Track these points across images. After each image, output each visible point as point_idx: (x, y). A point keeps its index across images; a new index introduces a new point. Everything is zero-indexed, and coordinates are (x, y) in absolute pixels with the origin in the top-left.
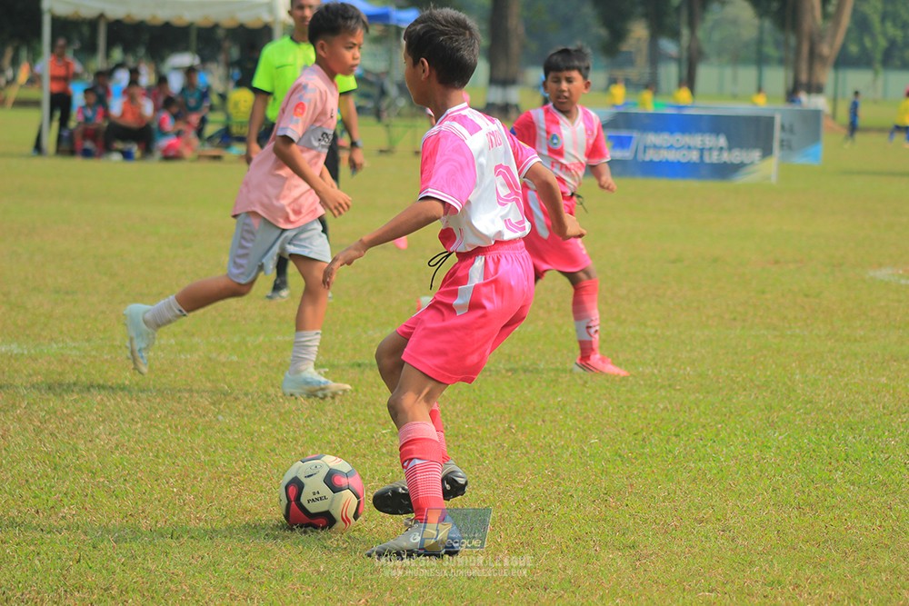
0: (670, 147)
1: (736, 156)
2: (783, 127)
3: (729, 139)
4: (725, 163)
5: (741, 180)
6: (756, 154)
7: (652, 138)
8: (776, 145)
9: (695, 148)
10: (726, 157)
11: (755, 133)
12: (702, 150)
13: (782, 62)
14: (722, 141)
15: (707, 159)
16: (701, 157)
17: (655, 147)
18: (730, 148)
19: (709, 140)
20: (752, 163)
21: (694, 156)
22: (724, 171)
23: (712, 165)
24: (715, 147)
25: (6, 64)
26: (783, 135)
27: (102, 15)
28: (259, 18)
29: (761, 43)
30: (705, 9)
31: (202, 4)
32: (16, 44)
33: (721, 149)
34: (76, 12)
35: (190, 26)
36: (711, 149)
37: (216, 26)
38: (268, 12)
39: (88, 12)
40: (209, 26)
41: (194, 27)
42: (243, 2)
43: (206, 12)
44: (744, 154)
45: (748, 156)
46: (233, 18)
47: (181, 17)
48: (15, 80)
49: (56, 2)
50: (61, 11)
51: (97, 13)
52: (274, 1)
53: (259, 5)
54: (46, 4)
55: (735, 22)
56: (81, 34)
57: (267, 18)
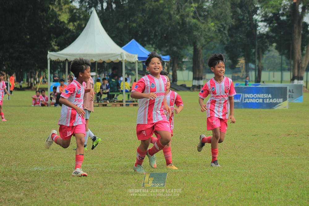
0: (253, 98)
1: (275, 101)
2: (290, 91)
3: (272, 95)
5: (277, 108)
6: (281, 100)
7: (247, 95)
8: (288, 96)
9: (261, 98)
10: (271, 101)
11: (281, 93)
12: (263, 99)
13: (289, 70)
14: (270, 96)
15: (265, 102)
16: (263, 101)
17: (248, 98)
18: (273, 98)
19: (266, 96)
20: (280, 103)
21: (261, 101)
22: (271, 106)
23: (267, 103)
24: (267, 98)
25: (37, 76)
26: (290, 93)
27: (67, 59)
28: (118, 59)
29: (282, 63)
30: (263, 53)
31: (99, 55)
32: (39, 70)
33: (270, 98)
34: (58, 58)
35: (95, 62)
36: (266, 98)
37: (104, 62)
38: (120, 57)
39: (62, 59)
40: (101, 62)
41: (96, 62)
42: (112, 54)
43: (100, 58)
44: (277, 99)
45: (278, 101)
46: (109, 59)
47: (92, 59)
48: (39, 82)
49: (52, 56)
50: (53, 59)
51: (65, 59)
52: (122, 53)
53: (118, 55)
54: (48, 57)
55: (273, 57)
56: (60, 66)
57: (120, 59)
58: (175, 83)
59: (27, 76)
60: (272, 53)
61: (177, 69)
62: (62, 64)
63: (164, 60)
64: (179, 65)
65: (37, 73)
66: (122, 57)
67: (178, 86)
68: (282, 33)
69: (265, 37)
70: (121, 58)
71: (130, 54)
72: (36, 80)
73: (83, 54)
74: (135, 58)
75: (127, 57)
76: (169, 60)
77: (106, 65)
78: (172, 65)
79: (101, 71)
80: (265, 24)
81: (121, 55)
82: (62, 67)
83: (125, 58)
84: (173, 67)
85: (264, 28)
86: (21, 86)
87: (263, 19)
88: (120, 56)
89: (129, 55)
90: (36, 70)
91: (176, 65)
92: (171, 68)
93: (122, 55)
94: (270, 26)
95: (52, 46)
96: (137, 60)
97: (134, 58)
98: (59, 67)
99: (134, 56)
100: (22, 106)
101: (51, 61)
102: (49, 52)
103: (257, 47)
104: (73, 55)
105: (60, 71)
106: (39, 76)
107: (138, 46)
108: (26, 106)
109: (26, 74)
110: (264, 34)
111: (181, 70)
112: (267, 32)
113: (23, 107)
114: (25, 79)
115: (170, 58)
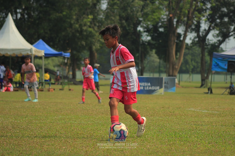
1: (153, 88)
2: (165, 83)
3: (151, 84)
4: (150, 89)
5: (155, 94)
6: (158, 88)
8: (163, 85)
9: (142, 86)
10: (150, 88)
11: (158, 82)
12: (144, 87)
13: (165, 72)
14: (149, 84)
15: (145, 89)
16: (144, 88)
18: (151, 86)
19: (146, 84)
20: (157, 90)
21: (142, 88)
22: (150, 92)
23: (147, 90)
26: (165, 84)
28: (27, 53)
29: (160, 67)
30: (145, 57)
31: (13, 50)
33: (149, 86)
35: (10, 56)
36: (146, 86)
40: (15, 56)
42: (23, 49)
43: (13, 52)
44: (155, 87)
45: (156, 88)
46: (21, 54)
47: (7, 54)
53: (28, 50)
55: (153, 61)
57: (30, 53)
58: (74, 79)
60: (152, 58)
63: (66, 57)
66: (32, 52)
68: (160, 41)
69: (146, 44)
71: (38, 50)
75: (35, 52)
76: (69, 57)
80: (147, 34)
81: (31, 50)
83: (34, 53)
84: (73, 67)
85: (146, 36)
87: (146, 30)
89: (37, 51)
94: (151, 36)
96: (44, 54)
97: (41, 53)
103: (140, 52)
107: (44, 45)
110: (146, 42)
112: (149, 40)
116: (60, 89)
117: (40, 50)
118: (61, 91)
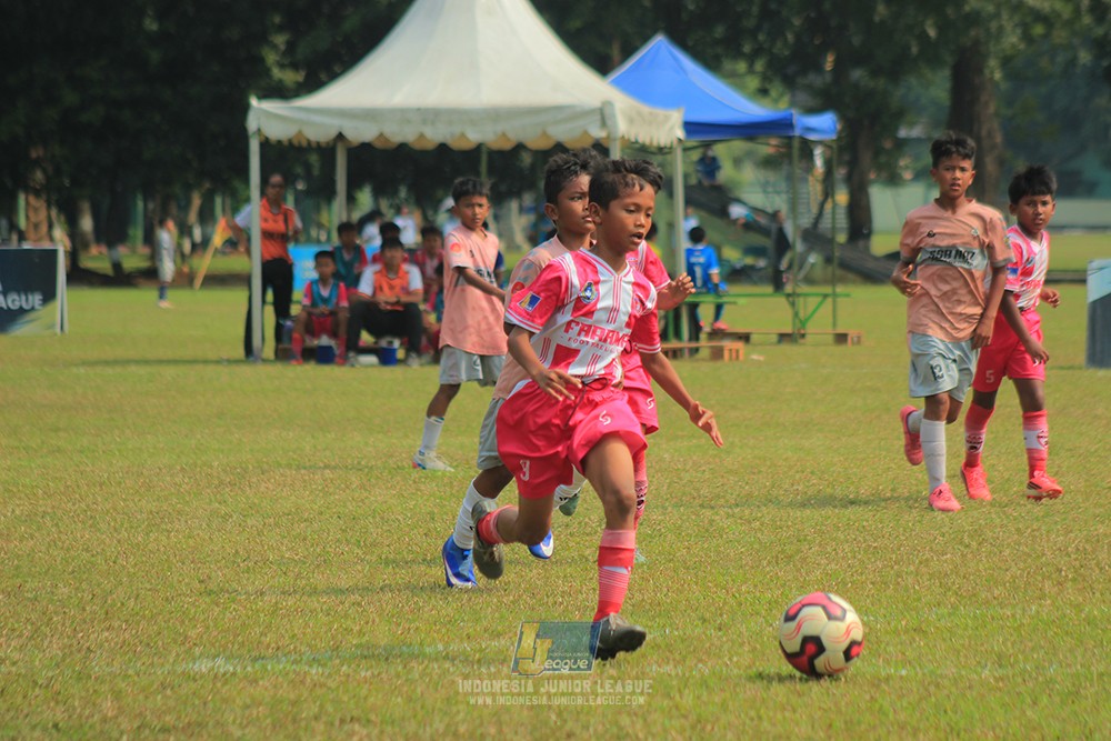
25: (193, 217)
27: (340, 137)
28: (586, 133)
31: (495, 114)
32: (207, 185)
34: (300, 133)
35: (479, 147)
37: (520, 147)
38: (598, 123)
39: (319, 132)
40: (507, 146)
41: (484, 149)
42: (559, 108)
43: (500, 128)
46: (544, 134)
47: (463, 135)
48: (206, 242)
49: (268, 118)
50: (278, 132)
51: (333, 134)
52: (607, 104)
53: (586, 113)
54: (252, 123)
56: (308, 167)
57: (598, 133)
58: (861, 243)
59: (146, 216)
61: (872, 176)
62: (314, 159)
63: (812, 137)
64: (883, 159)
65: (196, 201)
66: (609, 123)
67: (876, 259)
70: (604, 124)
71: (646, 109)
72: (190, 234)
73: (419, 109)
74: (672, 128)
75: (631, 121)
76: (834, 137)
77: (527, 159)
78: (846, 157)
79: (503, 188)
81: (603, 114)
82: (316, 172)
83: (623, 127)
84: (853, 165)
86: (117, 266)
88: (599, 117)
89: (639, 114)
90: (188, 188)
91: (866, 158)
92: (840, 173)
93: (607, 111)
95: (267, 72)
96: (680, 133)
97: (666, 128)
98: (299, 170)
99: (667, 119)
100: (126, 362)
101: (266, 145)
102: (254, 102)
104: (370, 115)
105: (308, 193)
106: (206, 216)
107: (680, 68)
108: (146, 362)
109: (140, 204)
111: (893, 180)
113: (133, 368)
114: (137, 232)
115: (839, 127)
116: (783, 337)
117: (660, 112)
118: (786, 348)
